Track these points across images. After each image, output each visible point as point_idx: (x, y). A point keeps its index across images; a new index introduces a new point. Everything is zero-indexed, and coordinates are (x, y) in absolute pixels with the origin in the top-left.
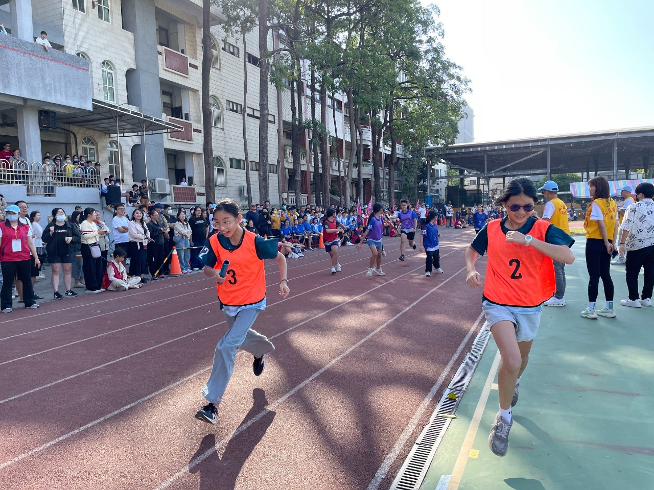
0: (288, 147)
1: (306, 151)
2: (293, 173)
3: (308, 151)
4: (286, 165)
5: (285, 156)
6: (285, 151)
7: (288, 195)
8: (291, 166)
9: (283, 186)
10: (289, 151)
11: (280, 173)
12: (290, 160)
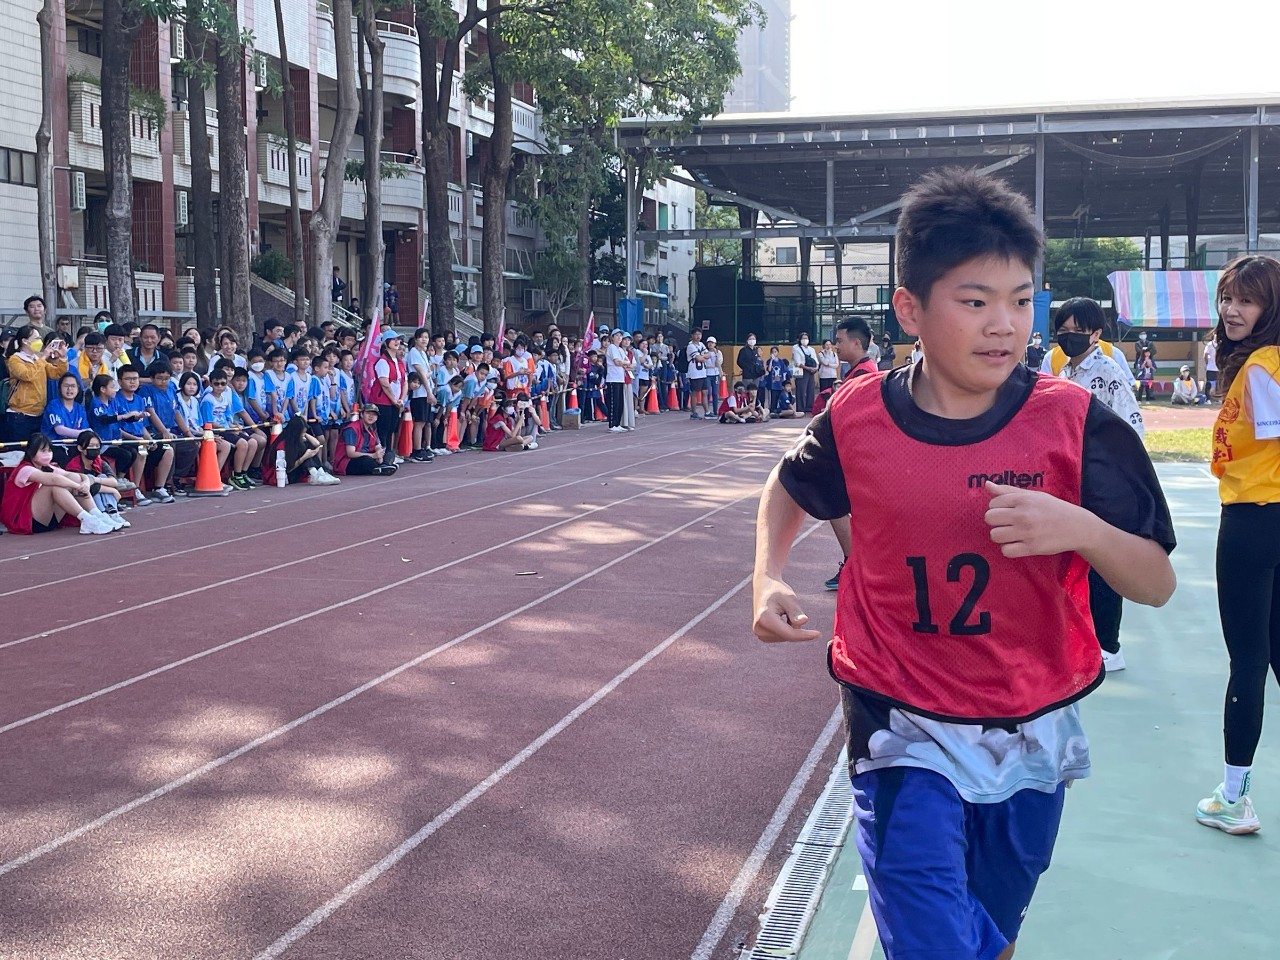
0: (86, 86)
1: (162, 101)
2: (101, 187)
3: (170, 107)
4: (77, 157)
5: (71, 122)
6: (71, 100)
7: (82, 276)
8: (97, 162)
9: (64, 239)
10: (90, 101)
11: (48, 184)
12: (94, 135)
